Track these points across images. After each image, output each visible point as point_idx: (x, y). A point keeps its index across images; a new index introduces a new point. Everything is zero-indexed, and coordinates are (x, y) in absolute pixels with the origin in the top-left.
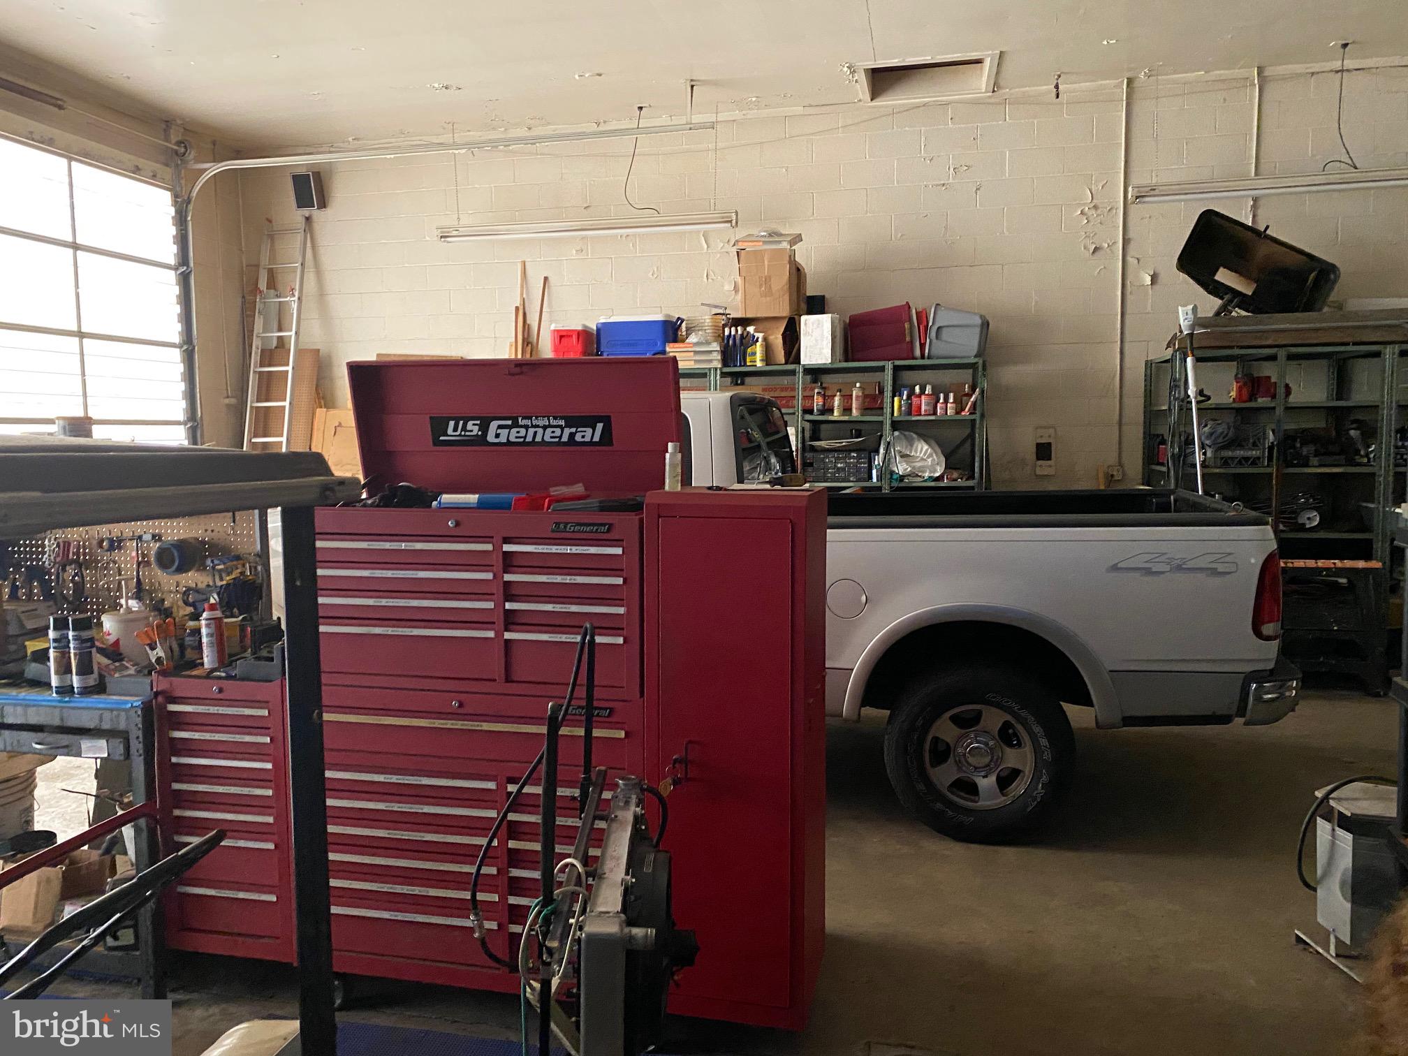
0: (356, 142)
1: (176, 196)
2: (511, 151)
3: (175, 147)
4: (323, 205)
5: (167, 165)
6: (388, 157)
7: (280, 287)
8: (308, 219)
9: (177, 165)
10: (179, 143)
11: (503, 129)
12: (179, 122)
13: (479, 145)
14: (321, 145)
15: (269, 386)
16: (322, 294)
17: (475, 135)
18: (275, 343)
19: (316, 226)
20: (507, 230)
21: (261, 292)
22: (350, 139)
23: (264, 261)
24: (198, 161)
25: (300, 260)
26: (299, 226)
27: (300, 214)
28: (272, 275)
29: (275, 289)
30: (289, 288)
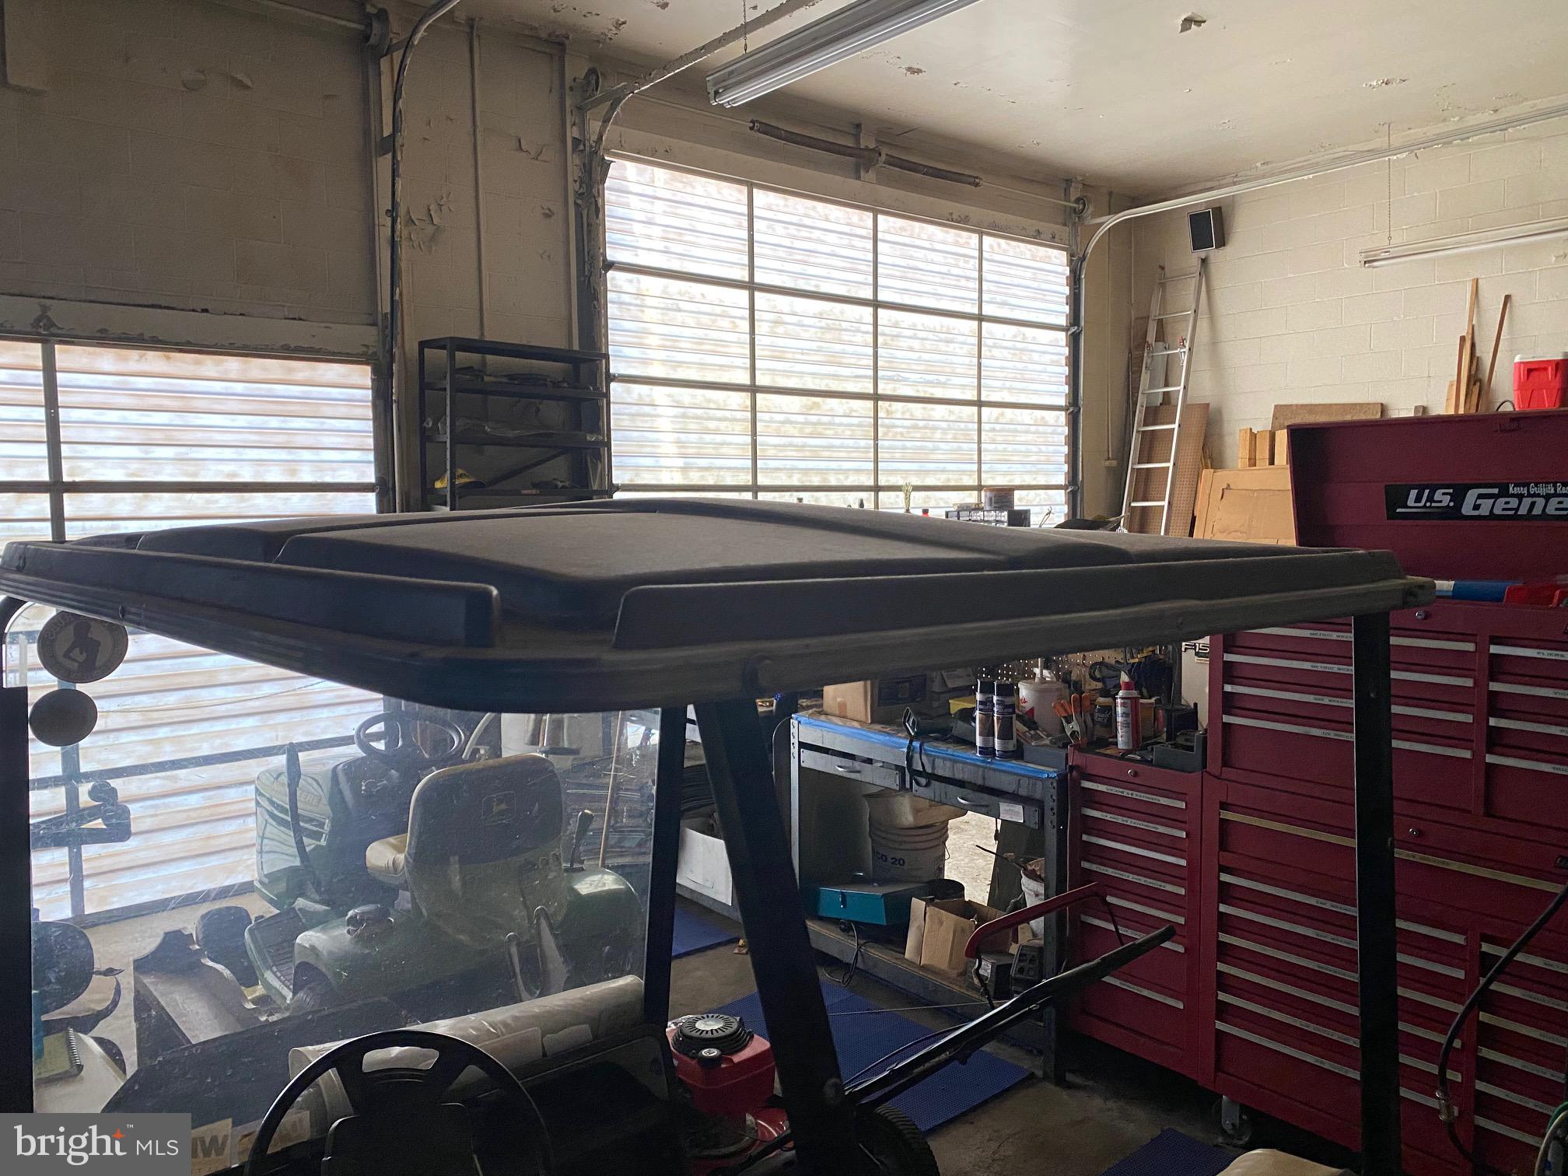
0: (1265, 167)
1: (1071, 255)
2: (1469, 144)
3: (1075, 205)
4: (1222, 243)
5: (1065, 225)
6: (1306, 177)
7: (1169, 339)
8: (1204, 261)
9: (1074, 223)
10: (1077, 201)
11: (1457, 119)
12: (1079, 178)
13: (1427, 143)
14: (1224, 176)
15: (1152, 446)
16: (1214, 343)
17: (1418, 133)
18: (1160, 400)
19: (1213, 268)
20: (1456, 243)
21: (1149, 346)
22: (1259, 164)
23: (1155, 312)
24: (1094, 216)
25: (1193, 307)
26: (1193, 270)
27: (1194, 258)
28: (1161, 323)
29: (1164, 341)
30: (1179, 340)
